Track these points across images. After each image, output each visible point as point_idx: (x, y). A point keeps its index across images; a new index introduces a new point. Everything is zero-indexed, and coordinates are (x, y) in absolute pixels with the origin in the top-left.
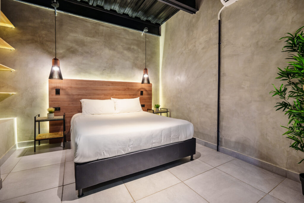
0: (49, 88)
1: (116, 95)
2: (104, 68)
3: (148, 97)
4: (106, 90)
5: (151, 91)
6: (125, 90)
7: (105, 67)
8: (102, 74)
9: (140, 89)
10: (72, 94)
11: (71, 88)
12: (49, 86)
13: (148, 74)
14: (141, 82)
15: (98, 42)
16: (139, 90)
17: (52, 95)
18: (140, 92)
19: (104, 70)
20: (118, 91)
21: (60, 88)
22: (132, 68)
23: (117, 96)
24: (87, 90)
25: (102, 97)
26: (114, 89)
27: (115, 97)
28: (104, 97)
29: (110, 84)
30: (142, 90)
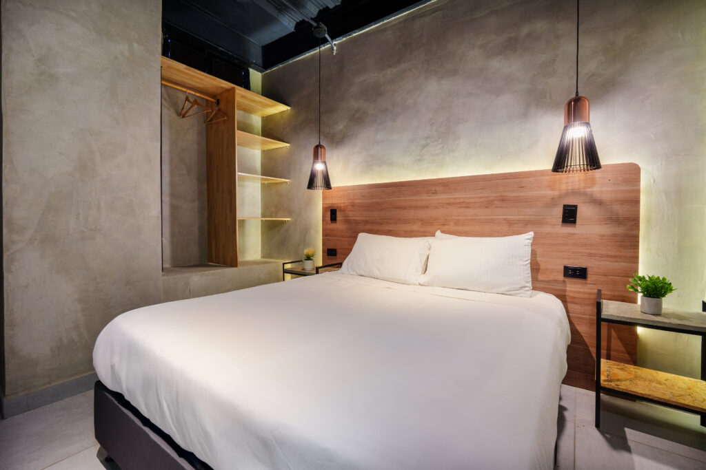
0: (323, 208)
1: (457, 223)
2: (423, 142)
3: (614, 235)
4: (427, 207)
5: (636, 202)
6: (489, 204)
7: (428, 138)
8: (419, 160)
9: (560, 197)
10: (354, 220)
11: (353, 205)
12: (323, 204)
13: (588, 124)
14: (549, 165)
15: (410, 69)
16: (553, 202)
17: (327, 223)
18: (558, 212)
19: (424, 146)
20: (461, 210)
21: (338, 207)
22: (525, 116)
23: (460, 228)
24: (382, 210)
25: (415, 227)
26: (449, 204)
27: (454, 228)
28: (422, 229)
29: (439, 189)
30: (571, 201)
